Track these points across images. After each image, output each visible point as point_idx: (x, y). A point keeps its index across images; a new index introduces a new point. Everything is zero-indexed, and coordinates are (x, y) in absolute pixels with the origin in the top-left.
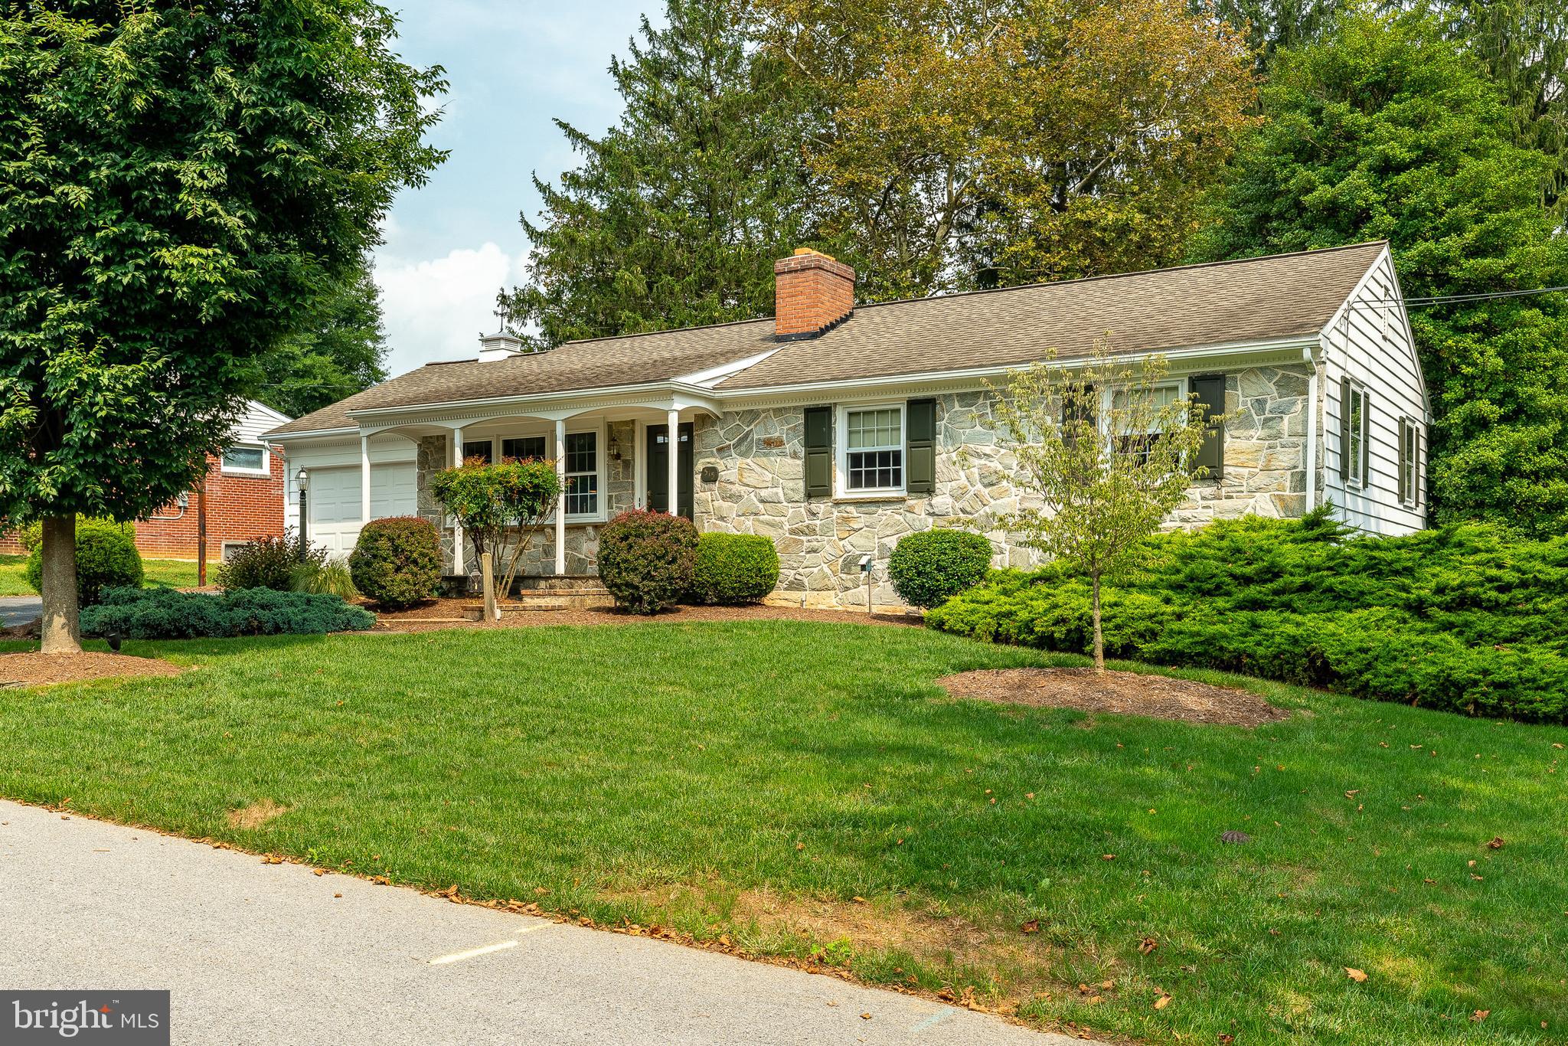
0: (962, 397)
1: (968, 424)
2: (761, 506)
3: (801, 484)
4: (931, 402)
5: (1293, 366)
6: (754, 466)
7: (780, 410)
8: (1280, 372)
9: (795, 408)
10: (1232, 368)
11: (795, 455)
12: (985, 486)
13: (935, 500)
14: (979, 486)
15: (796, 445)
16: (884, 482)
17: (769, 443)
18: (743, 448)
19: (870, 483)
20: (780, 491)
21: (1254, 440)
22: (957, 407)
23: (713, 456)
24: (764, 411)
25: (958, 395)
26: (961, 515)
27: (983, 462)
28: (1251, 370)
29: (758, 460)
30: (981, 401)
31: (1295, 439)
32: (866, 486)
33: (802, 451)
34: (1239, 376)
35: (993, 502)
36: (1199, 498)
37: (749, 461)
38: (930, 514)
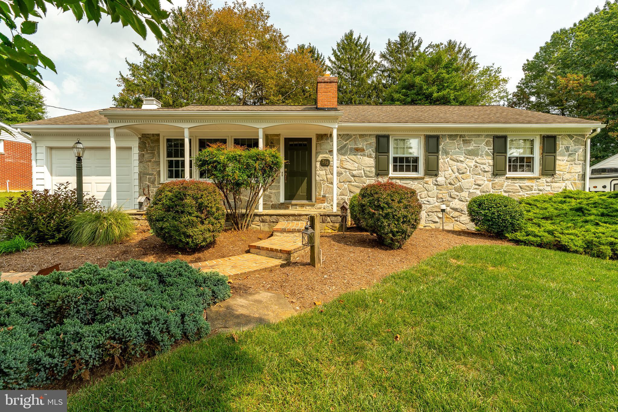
0: (450, 136)
1: (453, 148)
2: (352, 178)
3: (373, 170)
4: (437, 137)
5: (580, 135)
6: (349, 160)
7: (363, 135)
8: (575, 137)
9: (370, 135)
10: (559, 133)
11: (370, 156)
12: (460, 174)
13: (439, 179)
14: (457, 174)
15: (371, 151)
16: (408, 170)
17: (357, 150)
18: (343, 151)
19: (401, 170)
20: (362, 171)
21: (565, 161)
22: (448, 140)
23: (326, 153)
24: (354, 135)
25: (448, 135)
26: (449, 185)
27: (459, 164)
28: (565, 135)
29: (349, 157)
30: (458, 138)
31: (579, 162)
32: (400, 171)
33: (374, 155)
34: (560, 137)
35: (463, 181)
36: (545, 182)
37: (346, 157)
38: (435, 185)
